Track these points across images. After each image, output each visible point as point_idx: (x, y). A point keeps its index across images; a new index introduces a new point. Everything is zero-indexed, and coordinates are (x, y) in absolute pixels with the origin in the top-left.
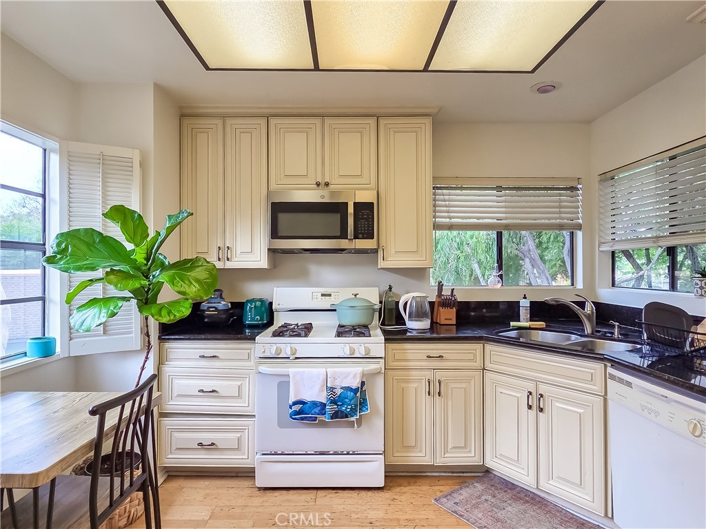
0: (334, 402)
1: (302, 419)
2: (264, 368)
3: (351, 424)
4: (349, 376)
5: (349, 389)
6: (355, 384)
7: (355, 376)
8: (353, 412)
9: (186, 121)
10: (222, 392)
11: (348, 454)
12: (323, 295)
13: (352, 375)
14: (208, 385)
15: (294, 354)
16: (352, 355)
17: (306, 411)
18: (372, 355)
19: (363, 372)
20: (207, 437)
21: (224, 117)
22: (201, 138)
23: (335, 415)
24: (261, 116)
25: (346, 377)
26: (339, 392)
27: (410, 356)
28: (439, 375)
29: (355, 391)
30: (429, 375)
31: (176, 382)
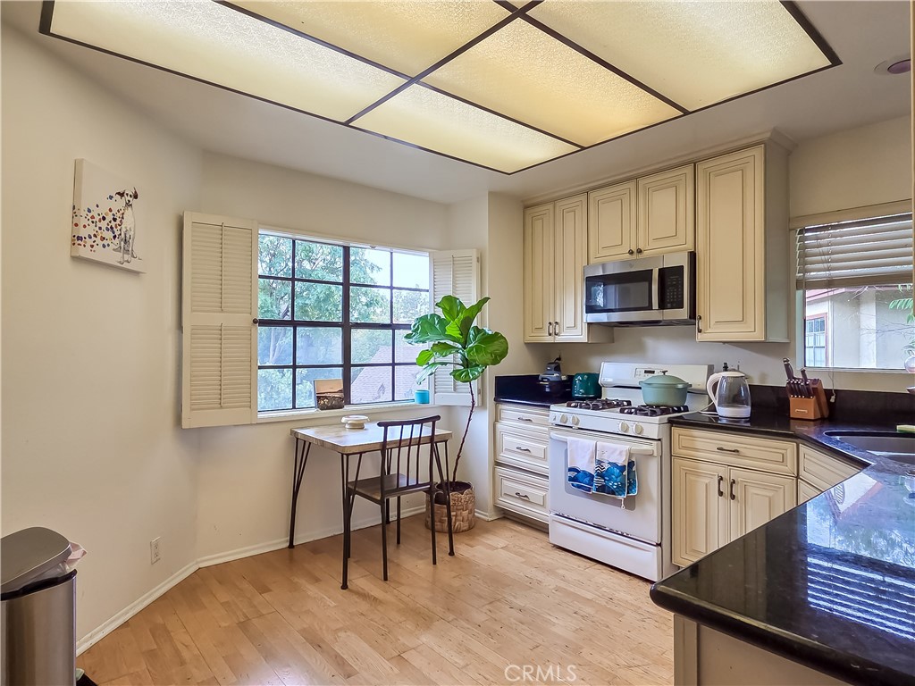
0: (601, 475)
1: (579, 487)
2: (553, 434)
3: (617, 503)
4: (617, 453)
5: (615, 465)
6: (622, 461)
7: (621, 453)
8: (620, 490)
9: (529, 211)
10: (533, 453)
11: (622, 535)
12: (646, 372)
13: (618, 452)
14: (526, 444)
15: (577, 424)
16: (625, 431)
17: (580, 479)
18: (645, 435)
19: (630, 450)
20: (523, 489)
21: (554, 201)
22: (538, 224)
23: (602, 489)
24: (581, 193)
25: (613, 453)
26: (606, 466)
27: (699, 445)
28: (735, 474)
29: (622, 468)
30: (722, 471)
31: (505, 437)
